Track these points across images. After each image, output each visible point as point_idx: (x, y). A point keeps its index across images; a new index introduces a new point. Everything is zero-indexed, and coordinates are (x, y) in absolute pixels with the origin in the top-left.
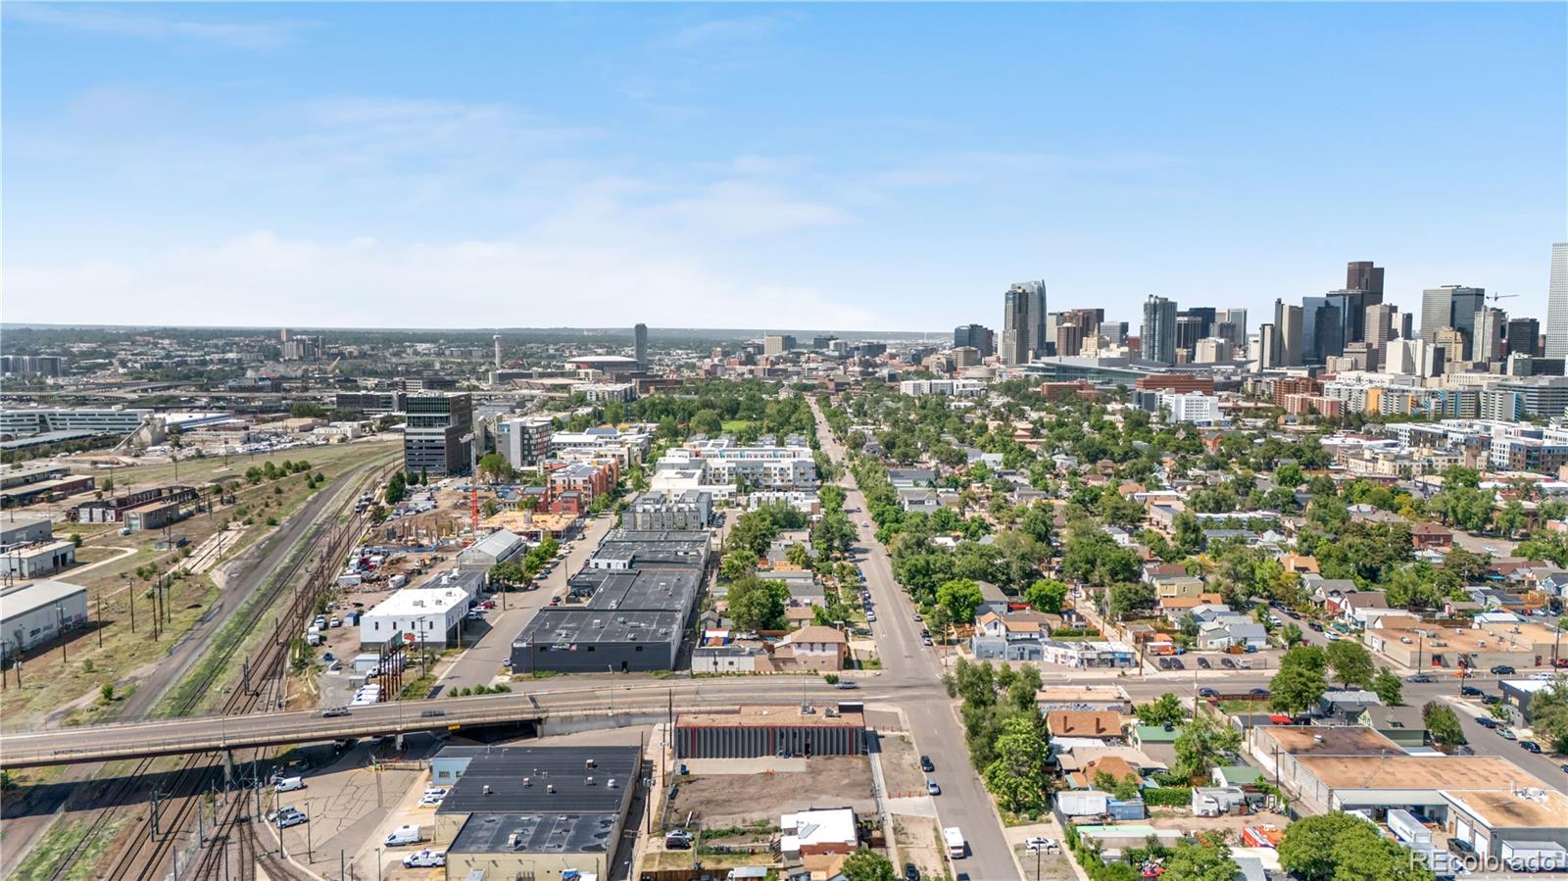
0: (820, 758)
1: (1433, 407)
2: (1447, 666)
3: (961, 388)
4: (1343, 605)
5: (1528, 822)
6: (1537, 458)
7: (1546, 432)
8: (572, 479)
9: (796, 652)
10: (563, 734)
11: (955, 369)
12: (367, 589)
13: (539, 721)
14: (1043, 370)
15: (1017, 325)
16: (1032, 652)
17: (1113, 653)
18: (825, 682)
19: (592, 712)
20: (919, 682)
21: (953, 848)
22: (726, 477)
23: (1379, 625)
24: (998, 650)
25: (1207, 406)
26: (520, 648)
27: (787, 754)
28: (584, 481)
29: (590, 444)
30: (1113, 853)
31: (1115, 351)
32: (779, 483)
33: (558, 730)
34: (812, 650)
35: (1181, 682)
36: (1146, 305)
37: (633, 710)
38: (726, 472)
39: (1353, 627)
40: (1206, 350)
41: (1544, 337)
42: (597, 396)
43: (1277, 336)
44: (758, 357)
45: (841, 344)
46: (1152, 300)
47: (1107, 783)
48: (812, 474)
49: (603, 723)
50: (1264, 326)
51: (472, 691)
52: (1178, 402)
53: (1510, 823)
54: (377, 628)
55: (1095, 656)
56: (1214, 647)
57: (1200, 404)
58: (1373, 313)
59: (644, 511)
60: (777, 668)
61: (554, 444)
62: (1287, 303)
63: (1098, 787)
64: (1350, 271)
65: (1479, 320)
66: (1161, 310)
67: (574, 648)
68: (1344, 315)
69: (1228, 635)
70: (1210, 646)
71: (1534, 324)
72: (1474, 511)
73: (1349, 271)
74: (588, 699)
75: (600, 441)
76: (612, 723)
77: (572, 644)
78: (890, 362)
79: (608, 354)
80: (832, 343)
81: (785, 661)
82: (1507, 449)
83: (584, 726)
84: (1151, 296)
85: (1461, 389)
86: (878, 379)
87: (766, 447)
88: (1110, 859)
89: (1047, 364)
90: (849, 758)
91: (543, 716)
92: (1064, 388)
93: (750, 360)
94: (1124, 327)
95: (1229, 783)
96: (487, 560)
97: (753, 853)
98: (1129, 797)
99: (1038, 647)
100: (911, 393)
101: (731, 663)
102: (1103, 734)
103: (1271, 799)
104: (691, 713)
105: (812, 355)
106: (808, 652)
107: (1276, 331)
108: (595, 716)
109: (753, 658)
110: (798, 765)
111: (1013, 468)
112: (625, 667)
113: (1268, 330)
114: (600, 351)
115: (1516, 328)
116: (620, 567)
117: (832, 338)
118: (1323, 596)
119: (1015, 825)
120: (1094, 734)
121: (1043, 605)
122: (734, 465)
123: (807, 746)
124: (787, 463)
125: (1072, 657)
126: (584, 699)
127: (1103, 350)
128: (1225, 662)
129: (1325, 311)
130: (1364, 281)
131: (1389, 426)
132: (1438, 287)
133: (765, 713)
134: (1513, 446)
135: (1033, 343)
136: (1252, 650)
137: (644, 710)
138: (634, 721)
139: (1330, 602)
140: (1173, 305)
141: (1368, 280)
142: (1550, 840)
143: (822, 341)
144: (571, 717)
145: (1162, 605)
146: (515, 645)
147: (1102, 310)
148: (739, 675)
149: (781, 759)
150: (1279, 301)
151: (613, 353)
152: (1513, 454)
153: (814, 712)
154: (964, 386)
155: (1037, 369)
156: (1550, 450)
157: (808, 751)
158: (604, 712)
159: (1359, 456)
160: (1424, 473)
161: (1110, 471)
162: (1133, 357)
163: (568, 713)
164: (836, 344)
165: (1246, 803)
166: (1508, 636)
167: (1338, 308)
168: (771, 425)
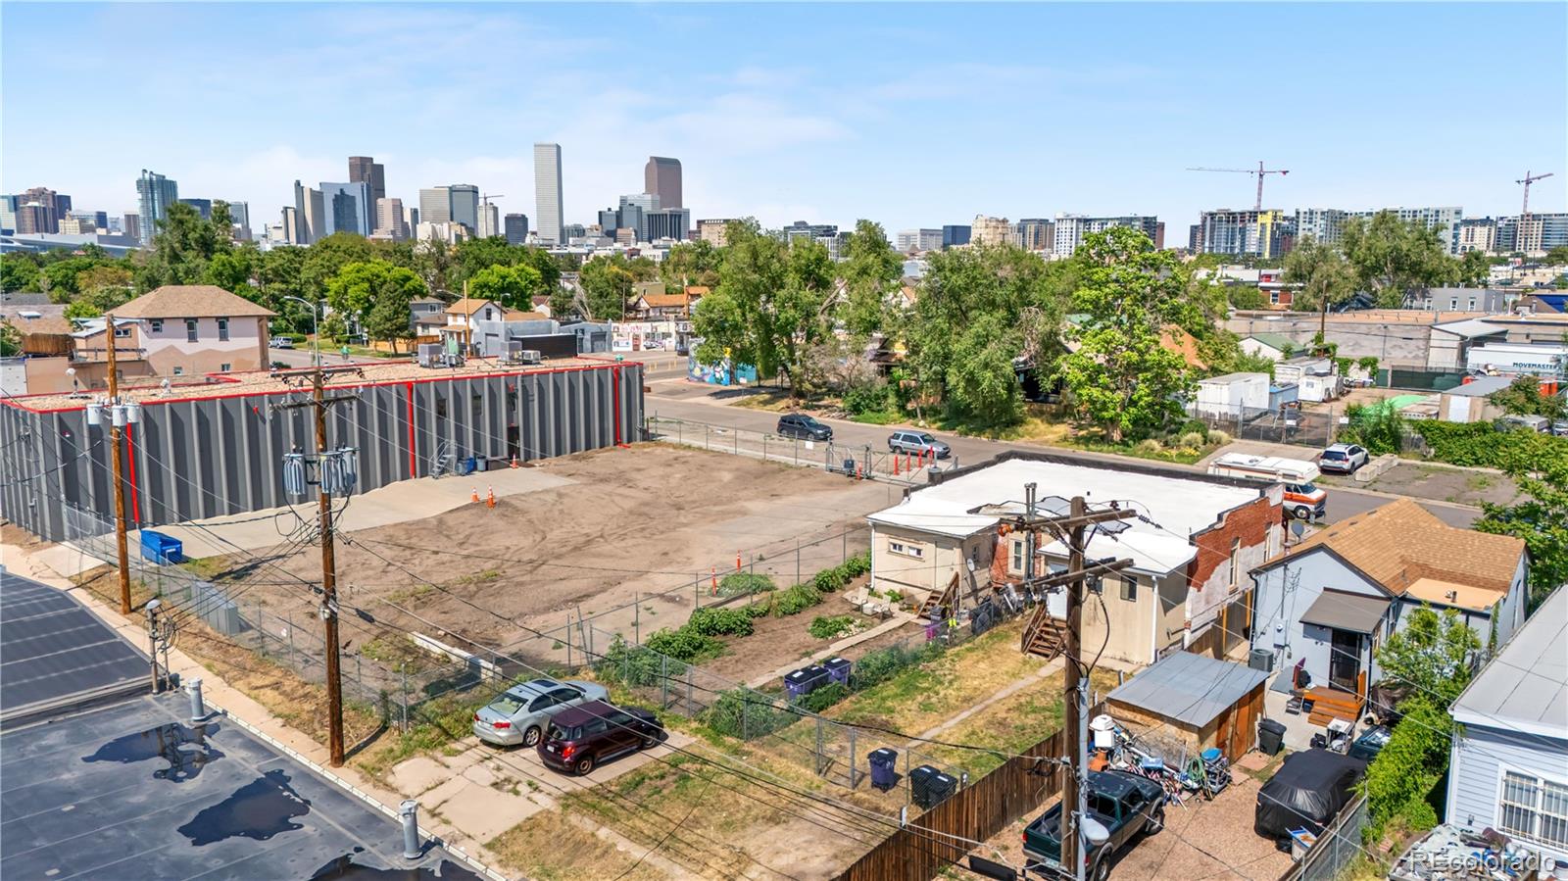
36: (139, 183)
41: (533, 230)
43: (301, 220)
46: (147, 176)
50: (286, 208)
58: (384, 205)
62: (306, 185)
64: (351, 166)
65: (481, 212)
66: (158, 188)
68: (360, 204)
71: (524, 219)
84: (145, 171)
94: (102, 217)
106: (183, 344)
107: (299, 214)
113: (291, 214)
115: (512, 223)
123: (513, 433)
127: (88, 232)
129: (342, 198)
130: (366, 177)
132: (432, 188)
140: (176, 188)
141: (369, 174)
147: (68, 197)
150: (298, 183)
167: (353, 198)
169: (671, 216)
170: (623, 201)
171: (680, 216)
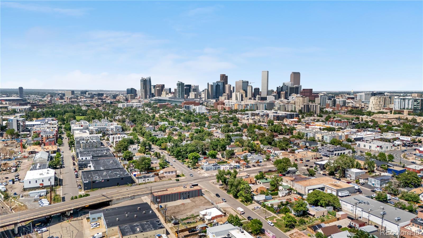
0: (192, 198)
1: (249, 108)
2: (298, 161)
3: (136, 106)
4: (271, 151)
5: (341, 187)
6: (278, 118)
7: (278, 112)
8: (49, 135)
9: (165, 175)
10: (117, 204)
11: (128, 100)
12: (5, 173)
13: (111, 201)
14: (154, 100)
15: (144, 88)
16: (218, 168)
17: (236, 166)
18: (176, 181)
19: (125, 196)
20: (197, 178)
21: (242, 212)
22: (95, 132)
23: (281, 154)
24: (210, 168)
25: (203, 109)
26: (87, 183)
27: (184, 199)
28: (53, 135)
29: (39, 125)
30: (276, 206)
31: (170, 95)
32: (111, 133)
33: (116, 202)
34: (169, 173)
35: (252, 170)
36: (177, 84)
37: (135, 194)
38: (95, 130)
39: (275, 155)
40: (192, 95)
41: (261, 92)
42: (20, 110)
43: (208, 92)
44: (64, 97)
45: (90, 93)
47: (262, 193)
48: (121, 130)
49: (127, 199)
50: (205, 89)
51: (78, 197)
52: (197, 108)
53: (339, 188)
54: (30, 183)
55: (233, 167)
56: (253, 162)
57: (201, 108)
58: (227, 86)
59: (82, 143)
60: (160, 179)
61: (26, 125)
62: (210, 84)
63: (261, 194)
65: (248, 88)
66: (181, 85)
67: (103, 181)
68: (221, 87)
69: (255, 159)
70: (252, 162)
71: (259, 89)
72: (279, 129)
73: (221, 76)
74: (117, 194)
75: (43, 123)
76: (130, 199)
77: (102, 180)
78: (106, 98)
79: (7, 97)
80: (87, 93)
81: (162, 177)
82: (272, 116)
83: (123, 200)
84: (178, 81)
85: (254, 103)
86: (107, 103)
87: (98, 123)
88: (275, 208)
89: (155, 99)
90: (199, 197)
91: (112, 199)
92: (163, 104)
93: (62, 98)
94: (170, 89)
95: (284, 189)
96: (44, 160)
97: (196, 222)
98: (268, 195)
99: (219, 166)
100: (122, 107)
101: (148, 180)
102: (252, 183)
103: (293, 191)
104: (156, 192)
105: (82, 96)
106: (168, 174)
107: (208, 90)
108: (125, 197)
109: (154, 178)
110: (188, 201)
111: (173, 125)
112: (118, 184)
113: (206, 91)
114: (4, 96)
115: (256, 90)
116: (90, 159)
117: (87, 92)
118: (266, 149)
119: (248, 205)
120: (250, 183)
121: (212, 157)
122: (97, 128)
123: (188, 196)
124: (112, 127)
125: (228, 168)
126: (116, 194)
127: (167, 95)
128: (258, 165)
129: (217, 86)
131: (246, 112)
132: (238, 81)
133: (174, 189)
134: (274, 116)
135: (149, 93)
136: (261, 162)
137: (138, 194)
138: (136, 197)
139: (268, 150)
140: (184, 84)
141: (224, 78)
142: (345, 190)
143: (84, 93)
144: (119, 198)
145: (236, 154)
146: (85, 182)
147: (164, 85)
148: (151, 182)
149: (183, 200)
150: (208, 83)
151: (9, 97)
152: (274, 117)
153: (186, 187)
154: (137, 105)
155: (153, 100)
156: (281, 116)
157: (189, 197)
158: (128, 196)
159: (244, 119)
160: (258, 122)
161: (194, 125)
162: (175, 97)
163: (118, 198)
164: (88, 93)
165: (289, 193)
166: (306, 154)
167: (220, 85)
168: (93, 117)
169: (296, 88)
170: (284, 84)
171: (298, 88)
